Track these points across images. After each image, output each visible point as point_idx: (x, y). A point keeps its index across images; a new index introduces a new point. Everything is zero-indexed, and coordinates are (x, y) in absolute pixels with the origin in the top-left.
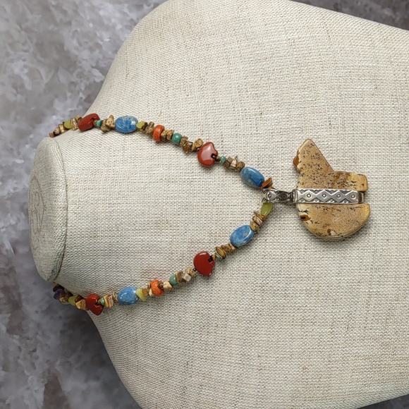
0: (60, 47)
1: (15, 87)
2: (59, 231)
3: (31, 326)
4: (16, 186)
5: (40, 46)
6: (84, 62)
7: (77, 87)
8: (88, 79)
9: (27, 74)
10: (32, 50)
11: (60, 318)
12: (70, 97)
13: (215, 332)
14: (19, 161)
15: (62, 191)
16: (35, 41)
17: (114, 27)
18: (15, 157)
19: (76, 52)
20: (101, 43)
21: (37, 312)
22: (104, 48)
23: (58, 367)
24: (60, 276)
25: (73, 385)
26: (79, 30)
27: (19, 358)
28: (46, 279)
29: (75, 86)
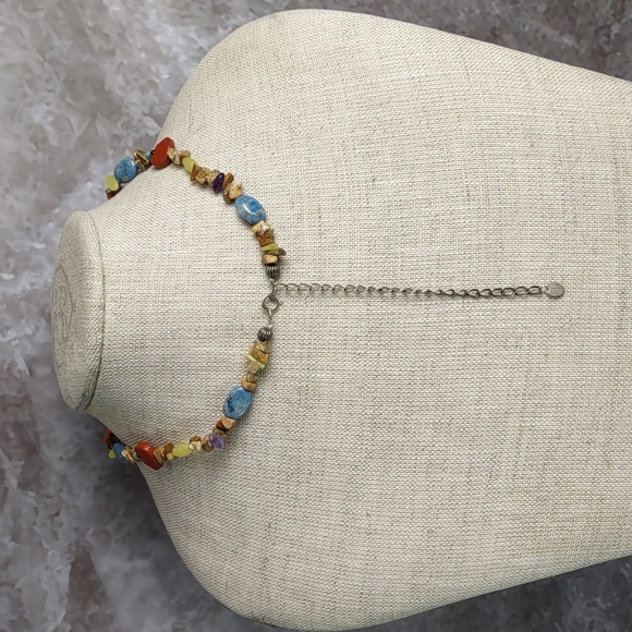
0: (99, 86)
1: (34, 140)
2: (93, 339)
3: (53, 478)
4: (33, 281)
5: (70, 84)
6: (133, 108)
7: (122, 144)
8: (138, 131)
9: (52, 124)
10: (59, 90)
11: (95, 468)
12: (113, 156)
13: (308, 482)
14: (38, 246)
15: (97, 283)
16: (63, 77)
17: (175, 58)
18: (33, 240)
19: (120, 93)
20: (157, 81)
21: (61, 459)
22: (161, 88)
23: (90, 539)
25: (111, 564)
26: (125, 62)
27: (34, 524)
28: (74, 407)
29: (120, 141)
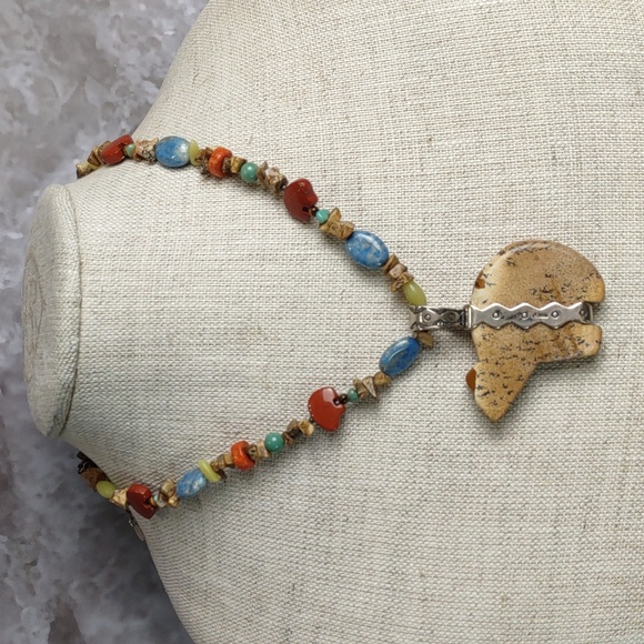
0: (89, 43)
1: (9, 108)
3: (30, 519)
4: (7, 278)
5: (54, 41)
6: (130, 70)
7: (117, 112)
8: (135, 98)
9: (33, 88)
10: (40, 47)
11: (80, 507)
12: (105, 128)
14: (14, 236)
15: (72, 273)
16: (46, 32)
17: (182, 11)
18: (7, 228)
19: (116, 53)
20: (160, 38)
21: (39, 495)
22: (164, 47)
23: (74, 594)
24: (68, 426)
25: (99, 623)
26: (121, 15)
27: (6, 575)
29: (114, 110)
